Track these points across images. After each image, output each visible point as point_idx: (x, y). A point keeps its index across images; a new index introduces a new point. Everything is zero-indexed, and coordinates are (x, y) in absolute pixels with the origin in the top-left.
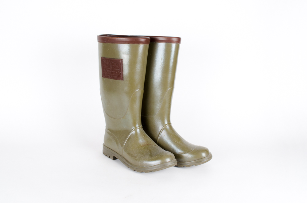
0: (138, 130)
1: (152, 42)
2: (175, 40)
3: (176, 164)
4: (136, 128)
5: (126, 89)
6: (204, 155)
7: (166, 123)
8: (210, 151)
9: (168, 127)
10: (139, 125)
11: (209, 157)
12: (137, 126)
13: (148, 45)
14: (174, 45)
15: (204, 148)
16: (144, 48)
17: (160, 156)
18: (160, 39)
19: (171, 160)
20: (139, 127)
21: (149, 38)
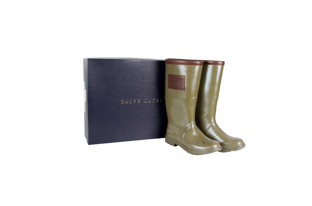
0: (193, 126)
1: (205, 64)
2: (220, 63)
3: (221, 149)
4: (191, 124)
5: (185, 97)
6: (239, 143)
7: (213, 121)
8: (244, 141)
9: (214, 124)
10: (194, 122)
11: (243, 145)
12: (192, 123)
13: (202, 66)
14: (219, 67)
15: (240, 139)
16: (199, 69)
17: (211, 143)
18: (210, 62)
19: (218, 147)
20: (194, 123)
21: (203, 61)
